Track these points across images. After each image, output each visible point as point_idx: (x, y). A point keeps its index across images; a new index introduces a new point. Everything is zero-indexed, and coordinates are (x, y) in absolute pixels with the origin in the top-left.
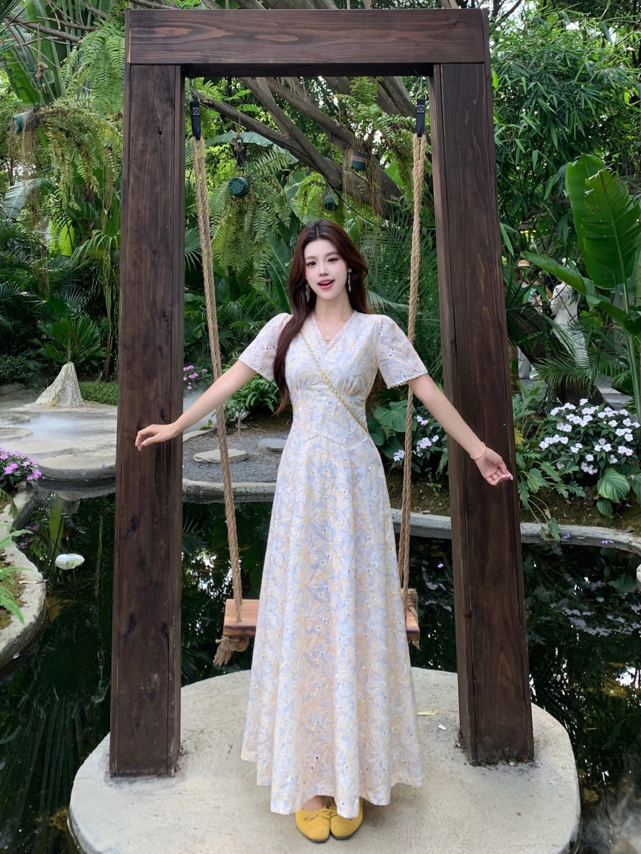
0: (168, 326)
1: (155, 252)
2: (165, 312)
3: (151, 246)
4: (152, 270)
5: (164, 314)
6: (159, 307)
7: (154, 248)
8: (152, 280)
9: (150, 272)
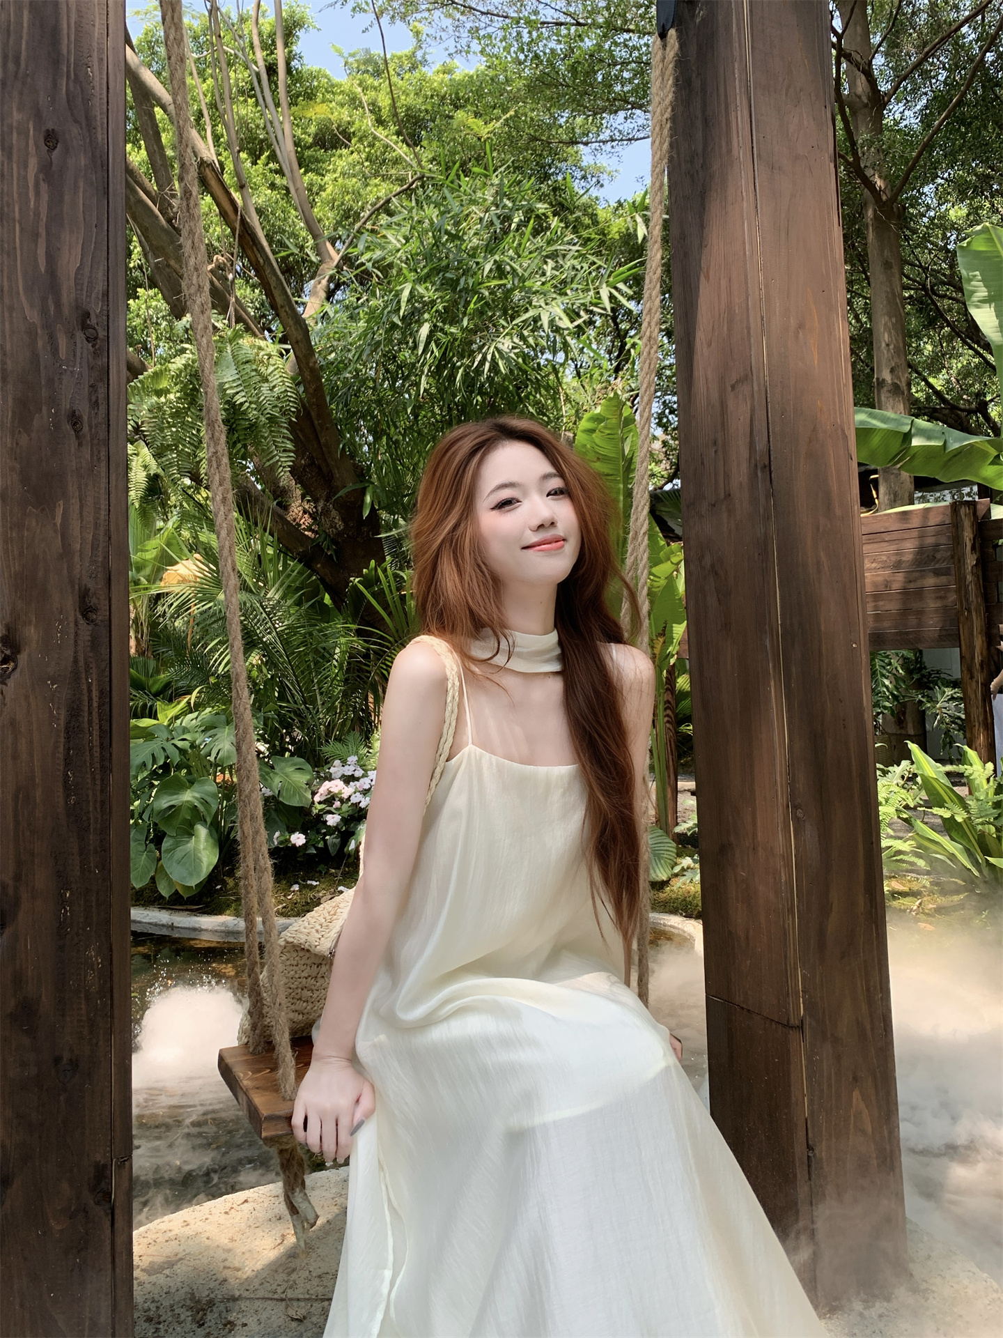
0: (96, 354)
1: (51, 139)
2: (87, 315)
3: (38, 115)
4: (44, 187)
5: (84, 318)
6: (67, 297)
7: (50, 126)
8: (43, 216)
9: (37, 193)
